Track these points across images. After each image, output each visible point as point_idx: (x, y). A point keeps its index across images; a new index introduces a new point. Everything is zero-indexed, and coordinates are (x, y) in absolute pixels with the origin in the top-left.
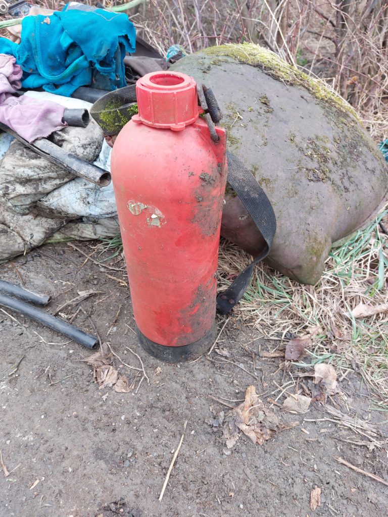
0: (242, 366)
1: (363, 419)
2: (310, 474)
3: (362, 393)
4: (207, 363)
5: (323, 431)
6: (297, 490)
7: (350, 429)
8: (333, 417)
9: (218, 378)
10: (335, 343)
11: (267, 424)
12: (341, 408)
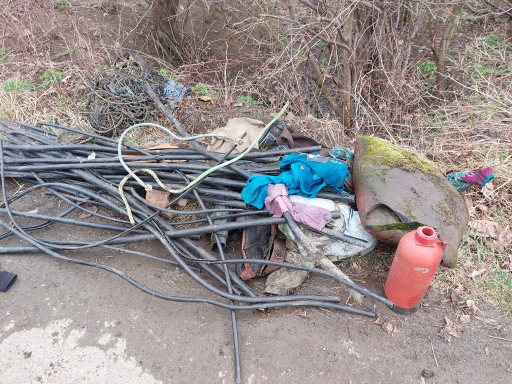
0: (436, 309)
1: (491, 318)
2: (481, 344)
3: (487, 308)
4: (422, 311)
5: (478, 327)
6: (480, 350)
7: (488, 324)
8: (480, 321)
9: (431, 316)
10: (469, 290)
11: (458, 330)
12: (481, 316)
